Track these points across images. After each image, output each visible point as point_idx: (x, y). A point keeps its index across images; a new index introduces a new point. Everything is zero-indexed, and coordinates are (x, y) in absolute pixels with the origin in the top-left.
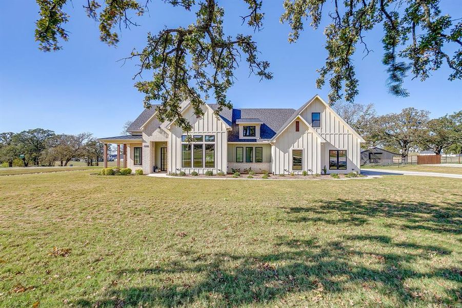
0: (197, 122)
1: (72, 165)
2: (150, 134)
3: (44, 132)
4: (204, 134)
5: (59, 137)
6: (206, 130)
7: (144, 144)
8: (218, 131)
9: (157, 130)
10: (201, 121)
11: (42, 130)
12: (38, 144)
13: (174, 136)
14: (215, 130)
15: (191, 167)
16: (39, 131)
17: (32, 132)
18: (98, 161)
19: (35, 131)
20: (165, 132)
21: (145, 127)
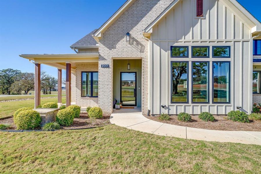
0: (199, 24)
1: (30, 94)
2: (111, 46)
3: (14, 71)
4: (211, 45)
5: (24, 74)
6: (214, 37)
7: (101, 63)
8: (236, 39)
9: (125, 39)
10: (205, 22)
11: (12, 70)
12: (9, 79)
13: (157, 48)
14: (231, 37)
15: (188, 103)
16: (10, 70)
17: (5, 71)
18: (50, 91)
19: (7, 70)
20: (138, 43)
21: (104, 34)
